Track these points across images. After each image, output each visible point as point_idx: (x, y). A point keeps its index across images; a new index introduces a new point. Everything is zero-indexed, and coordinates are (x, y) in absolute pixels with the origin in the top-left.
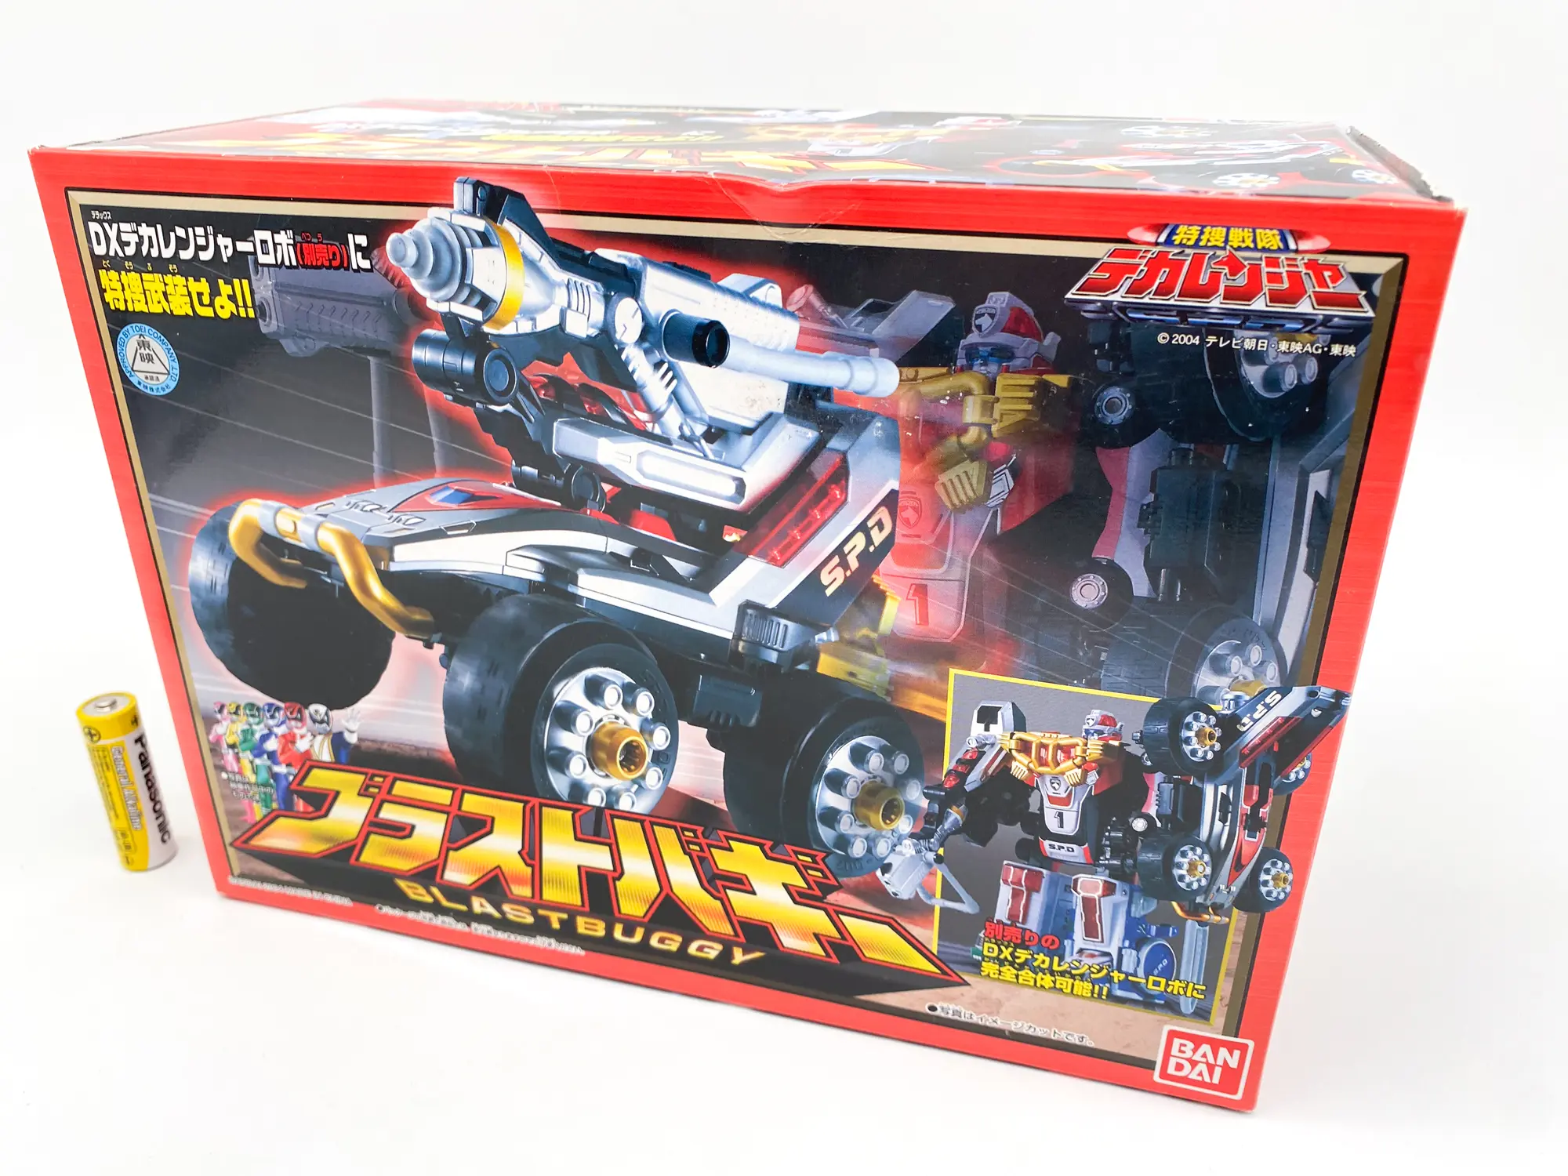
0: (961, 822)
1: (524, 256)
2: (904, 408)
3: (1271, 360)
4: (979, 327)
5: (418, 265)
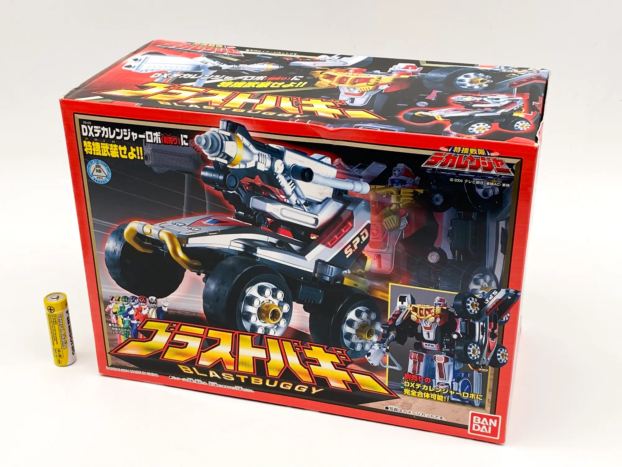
0: (395, 337)
1: (244, 145)
2: (372, 197)
3: (484, 187)
4: (395, 174)
5: (205, 146)
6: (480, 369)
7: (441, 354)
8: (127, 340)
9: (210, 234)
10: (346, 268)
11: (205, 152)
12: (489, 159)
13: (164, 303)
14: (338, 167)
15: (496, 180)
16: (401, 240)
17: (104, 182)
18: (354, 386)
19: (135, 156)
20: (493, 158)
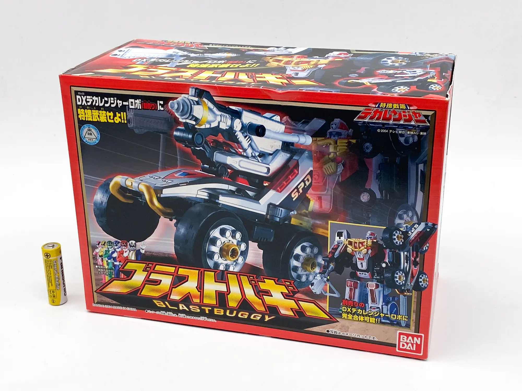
6: (406, 293)
7: (373, 281)
8: (111, 279)
9: (180, 185)
10: (293, 209)
11: (177, 115)
12: (409, 112)
13: (142, 246)
14: (286, 123)
15: (415, 129)
16: (338, 184)
17: (94, 143)
18: (300, 312)
19: (120, 120)
20: (412, 111)
